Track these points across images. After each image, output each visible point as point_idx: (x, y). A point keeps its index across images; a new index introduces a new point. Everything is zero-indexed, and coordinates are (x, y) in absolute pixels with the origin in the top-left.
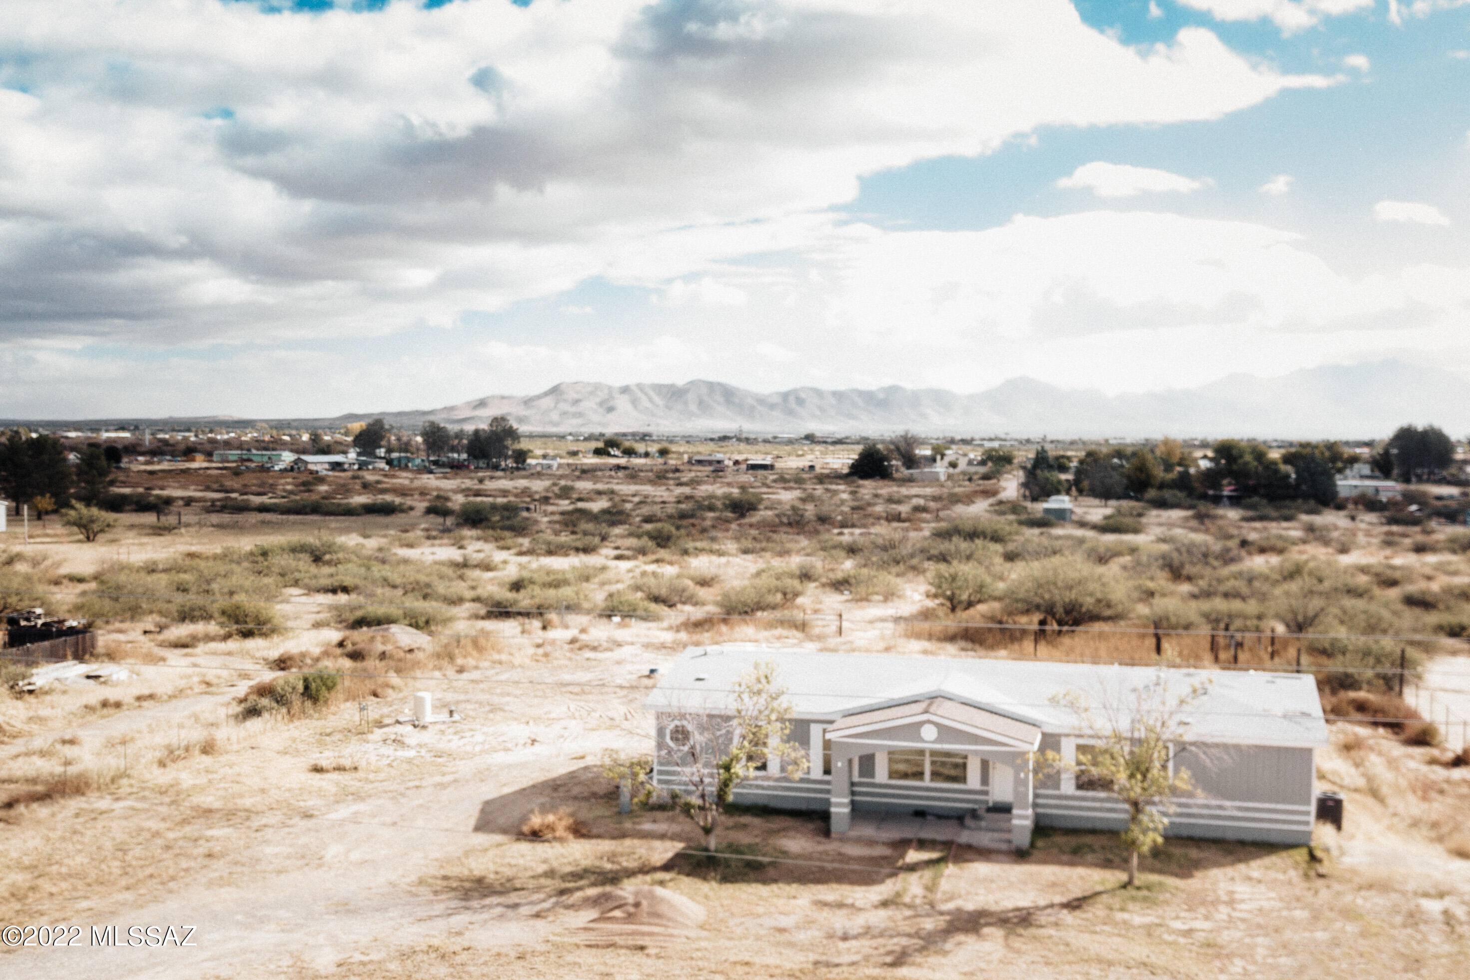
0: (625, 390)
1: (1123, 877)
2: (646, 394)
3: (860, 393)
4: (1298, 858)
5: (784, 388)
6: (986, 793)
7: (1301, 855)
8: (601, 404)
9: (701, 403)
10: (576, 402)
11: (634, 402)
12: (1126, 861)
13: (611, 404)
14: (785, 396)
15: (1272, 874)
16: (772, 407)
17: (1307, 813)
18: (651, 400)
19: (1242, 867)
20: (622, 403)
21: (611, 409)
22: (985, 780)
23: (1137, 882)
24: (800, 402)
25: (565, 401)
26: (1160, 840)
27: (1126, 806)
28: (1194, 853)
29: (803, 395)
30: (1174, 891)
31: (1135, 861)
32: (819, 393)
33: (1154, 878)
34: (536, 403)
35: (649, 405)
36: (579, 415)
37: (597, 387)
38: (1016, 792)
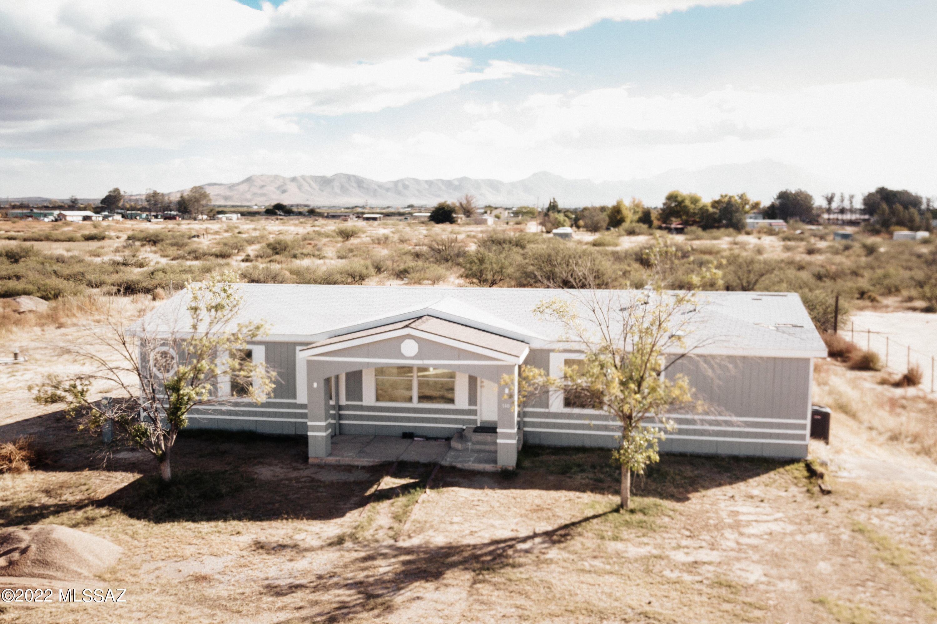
0: (294, 179)
1: (616, 500)
2: (307, 182)
3: (442, 181)
4: (797, 474)
5: (395, 179)
6: (474, 412)
7: (798, 470)
8: (278, 188)
9: (342, 187)
10: (262, 187)
11: (300, 187)
12: (618, 481)
13: (284, 188)
14: (396, 183)
15: (773, 492)
16: (388, 190)
17: (803, 427)
18: (310, 185)
19: (741, 486)
20: (292, 187)
21: (284, 191)
22: (473, 400)
23: (631, 505)
24: (406, 187)
25: (255, 186)
26: (657, 458)
27: (619, 423)
28: (689, 471)
29: (407, 183)
30: (671, 513)
31: (627, 482)
32: (417, 181)
33: (649, 501)
34: (236, 188)
35: (309, 189)
36: (264, 195)
37: (276, 177)
38: (501, 411)
